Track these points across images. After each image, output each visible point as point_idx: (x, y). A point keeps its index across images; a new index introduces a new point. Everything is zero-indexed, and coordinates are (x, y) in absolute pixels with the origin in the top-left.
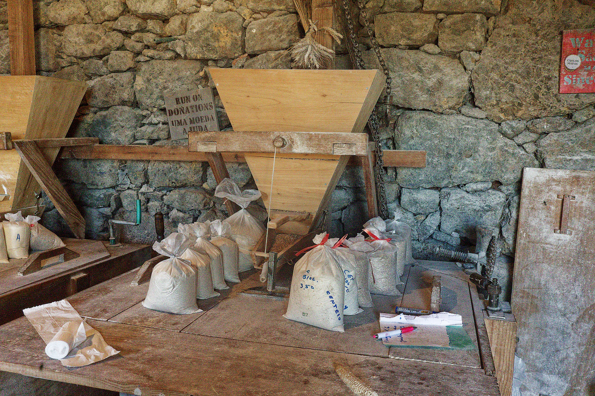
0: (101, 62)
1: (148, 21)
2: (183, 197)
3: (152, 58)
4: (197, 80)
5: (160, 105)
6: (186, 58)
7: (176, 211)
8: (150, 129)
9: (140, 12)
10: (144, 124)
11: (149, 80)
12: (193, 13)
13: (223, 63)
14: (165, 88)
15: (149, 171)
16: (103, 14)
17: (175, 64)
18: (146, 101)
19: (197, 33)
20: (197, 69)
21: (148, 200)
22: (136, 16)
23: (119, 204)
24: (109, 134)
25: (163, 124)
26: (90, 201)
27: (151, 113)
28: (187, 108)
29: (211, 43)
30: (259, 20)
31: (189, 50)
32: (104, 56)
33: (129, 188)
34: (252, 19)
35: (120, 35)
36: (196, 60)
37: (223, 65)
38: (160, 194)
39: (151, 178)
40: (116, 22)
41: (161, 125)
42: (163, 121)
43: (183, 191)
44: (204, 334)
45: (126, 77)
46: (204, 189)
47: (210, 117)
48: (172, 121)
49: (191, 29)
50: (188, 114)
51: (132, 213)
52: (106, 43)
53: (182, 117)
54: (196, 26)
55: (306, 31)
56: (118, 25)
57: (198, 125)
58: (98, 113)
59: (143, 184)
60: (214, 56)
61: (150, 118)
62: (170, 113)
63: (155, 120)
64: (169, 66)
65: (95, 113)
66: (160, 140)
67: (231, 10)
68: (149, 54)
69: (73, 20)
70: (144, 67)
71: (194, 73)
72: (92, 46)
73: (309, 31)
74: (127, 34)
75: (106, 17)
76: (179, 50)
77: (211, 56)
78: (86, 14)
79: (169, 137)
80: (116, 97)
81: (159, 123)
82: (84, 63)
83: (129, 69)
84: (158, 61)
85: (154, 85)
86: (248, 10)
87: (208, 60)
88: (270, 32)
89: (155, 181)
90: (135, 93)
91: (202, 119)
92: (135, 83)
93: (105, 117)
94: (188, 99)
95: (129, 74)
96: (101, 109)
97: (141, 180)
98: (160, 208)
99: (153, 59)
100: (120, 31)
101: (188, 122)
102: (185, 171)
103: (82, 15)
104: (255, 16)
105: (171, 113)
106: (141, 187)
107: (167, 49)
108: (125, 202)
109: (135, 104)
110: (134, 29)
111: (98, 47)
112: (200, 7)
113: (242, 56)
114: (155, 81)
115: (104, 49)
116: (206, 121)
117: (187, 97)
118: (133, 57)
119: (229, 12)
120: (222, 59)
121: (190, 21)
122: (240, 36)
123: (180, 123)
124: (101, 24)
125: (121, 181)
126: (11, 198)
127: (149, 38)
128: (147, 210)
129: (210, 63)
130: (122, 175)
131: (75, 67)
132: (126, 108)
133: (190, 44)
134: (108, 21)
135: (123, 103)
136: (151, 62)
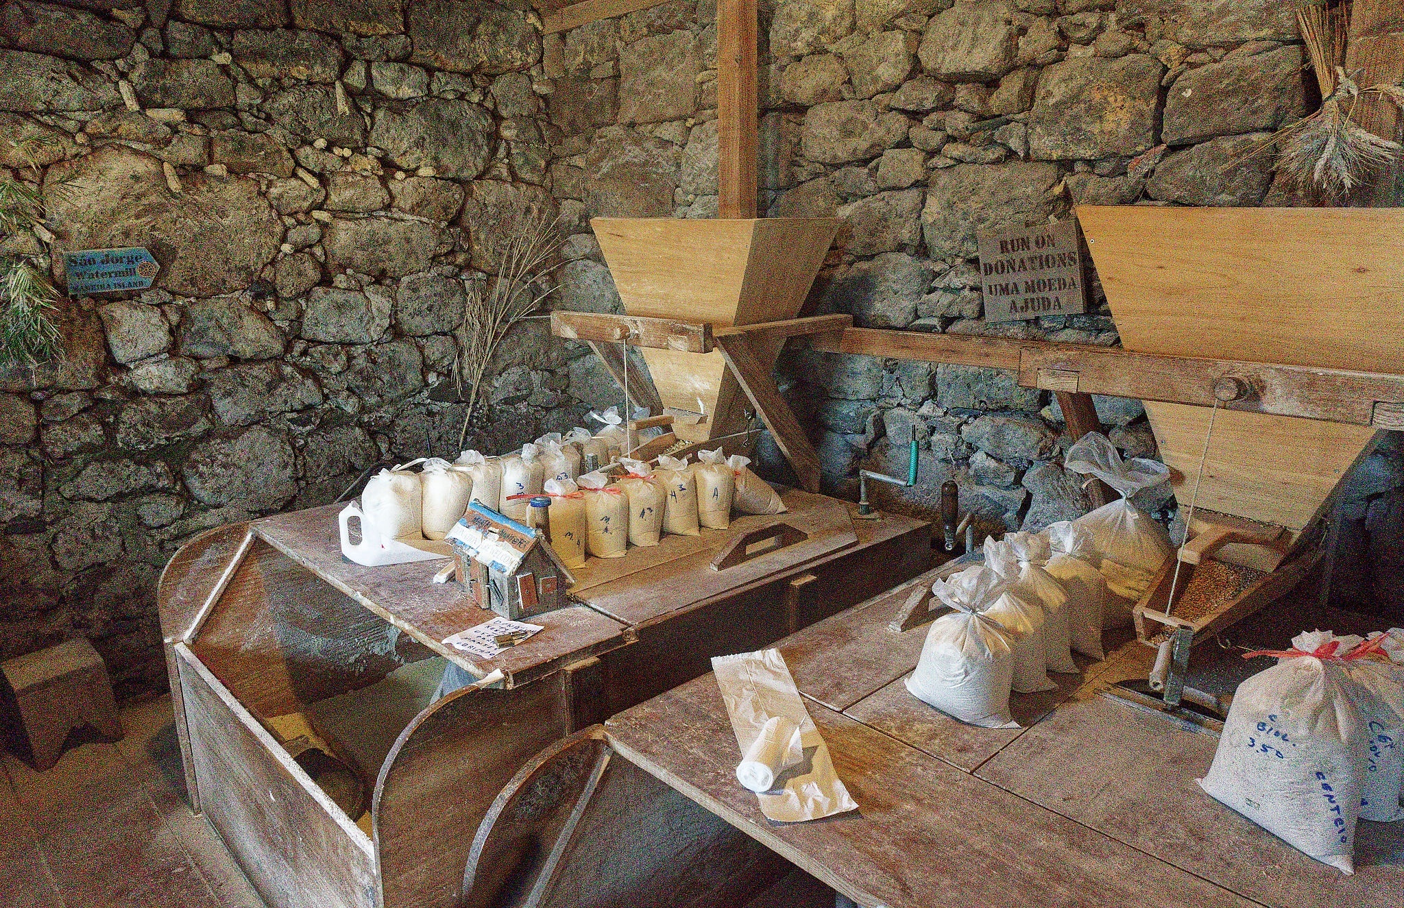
0: (866, 170)
1: (958, 85)
2: (999, 433)
3: (960, 161)
4: (1049, 203)
5: (968, 252)
6: (1027, 158)
7: (985, 456)
8: (946, 299)
9: (943, 71)
10: (935, 289)
11: (951, 205)
12: (1050, 64)
13: (1107, 167)
14: (981, 220)
15: (939, 376)
16: (875, 80)
17: (1005, 172)
18: (942, 244)
19: (1056, 105)
20: (1050, 182)
21: (933, 430)
22: (936, 78)
23: (881, 431)
24: (871, 304)
25: (972, 289)
26: (831, 422)
27: (951, 267)
28: (1022, 261)
29: (1084, 126)
30: (1205, 68)
31: (1036, 142)
32: (872, 159)
33: (899, 405)
34: (1184, 66)
35: (902, 118)
36: (1050, 161)
37: (1106, 171)
38: (957, 421)
39: (941, 388)
40: (898, 93)
41: (966, 292)
42: (972, 284)
43: (1000, 420)
44: (1017, 792)
45: (909, 198)
46: (1043, 419)
47: (1068, 280)
48: (990, 287)
49: (1044, 98)
50: (1022, 275)
51: (903, 450)
52: (876, 135)
53: (1009, 278)
54: (1056, 91)
55: (1325, 95)
56: (899, 99)
57: (1041, 295)
58: (856, 265)
59: (925, 399)
60: (1088, 153)
61: (947, 278)
62: (986, 271)
63: (957, 282)
64: (992, 176)
65: (851, 264)
66: (964, 318)
67: (1136, 51)
68: (956, 154)
69: (823, 95)
70: (943, 179)
71: (1043, 188)
72: (853, 143)
73: (1333, 95)
74: (915, 116)
75: (879, 87)
76: (1014, 144)
77: (1082, 152)
78: (846, 83)
79: (981, 314)
80: (888, 238)
81: (964, 288)
82: (837, 174)
83: (916, 184)
84: (973, 167)
85: (959, 215)
86: (1179, 47)
87: (1074, 161)
88: (1227, 94)
89: (948, 397)
90: (922, 229)
91: (1050, 285)
92: (924, 210)
93: (867, 272)
94: (1024, 243)
95: (914, 194)
96: (860, 258)
97: (922, 392)
98: (953, 447)
99: (962, 162)
100: (903, 111)
101: (1022, 287)
102: (1007, 383)
103: (838, 85)
104: (1193, 58)
105: (989, 269)
106: (921, 404)
107: (991, 142)
108: (891, 430)
109: (922, 250)
110: (928, 105)
111: (861, 144)
112: (1067, 50)
113: (1153, 150)
114: (962, 205)
115: (872, 146)
116: (1060, 289)
117: (1023, 239)
118: (924, 161)
119: (1131, 56)
120: (1105, 158)
121: (1042, 82)
122: (1153, 106)
123: (1005, 290)
124: (870, 99)
125: (886, 391)
126: (710, 420)
127: (958, 121)
128: (929, 447)
129: (1079, 167)
130: (890, 379)
131: (821, 181)
132: (905, 258)
133: (1039, 130)
134: (882, 92)
135: (901, 248)
136: (956, 168)
